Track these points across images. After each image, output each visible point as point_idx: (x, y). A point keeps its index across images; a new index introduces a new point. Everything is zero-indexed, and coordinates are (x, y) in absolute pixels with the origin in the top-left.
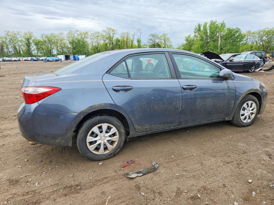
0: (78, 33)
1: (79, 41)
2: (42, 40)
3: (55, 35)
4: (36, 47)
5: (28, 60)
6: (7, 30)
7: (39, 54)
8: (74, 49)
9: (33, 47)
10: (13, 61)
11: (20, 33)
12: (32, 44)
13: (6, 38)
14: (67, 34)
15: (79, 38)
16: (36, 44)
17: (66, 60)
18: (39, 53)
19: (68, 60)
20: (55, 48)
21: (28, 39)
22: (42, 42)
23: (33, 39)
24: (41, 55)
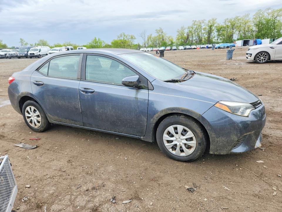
0: (270, 11)
1: (268, 21)
2: (225, 26)
3: (239, 18)
4: (217, 33)
5: (205, 48)
6: (195, 20)
7: (219, 41)
8: (259, 31)
9: (215, 34)
10: (193, 49)
11: (205, 22)
12: (214, 31)
13: (192, 28)
14: (255, 15)
15: (270, 17)
16: (218, 31)
17: (244, 45)
18: (219, 39)
19: (246, 45)
20: (237, 32)
21: (211, 26)
22: (224, 27)
23: (215, 25)
24: (220, 41)
